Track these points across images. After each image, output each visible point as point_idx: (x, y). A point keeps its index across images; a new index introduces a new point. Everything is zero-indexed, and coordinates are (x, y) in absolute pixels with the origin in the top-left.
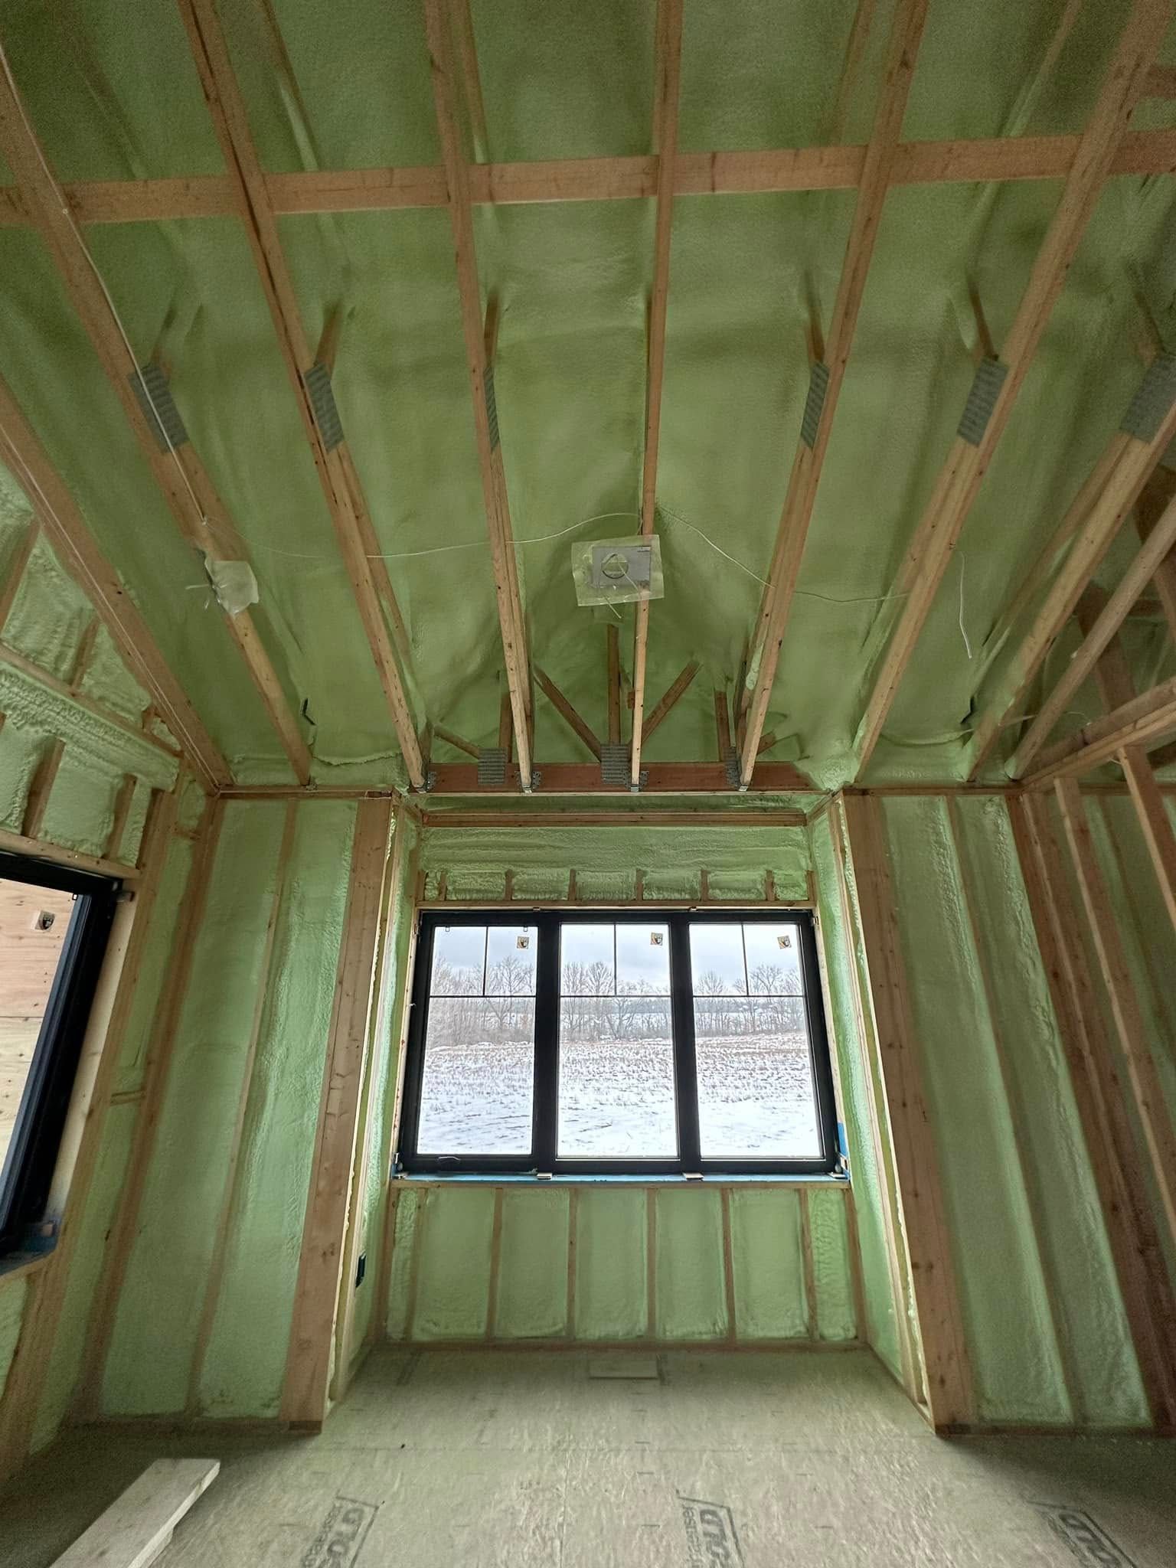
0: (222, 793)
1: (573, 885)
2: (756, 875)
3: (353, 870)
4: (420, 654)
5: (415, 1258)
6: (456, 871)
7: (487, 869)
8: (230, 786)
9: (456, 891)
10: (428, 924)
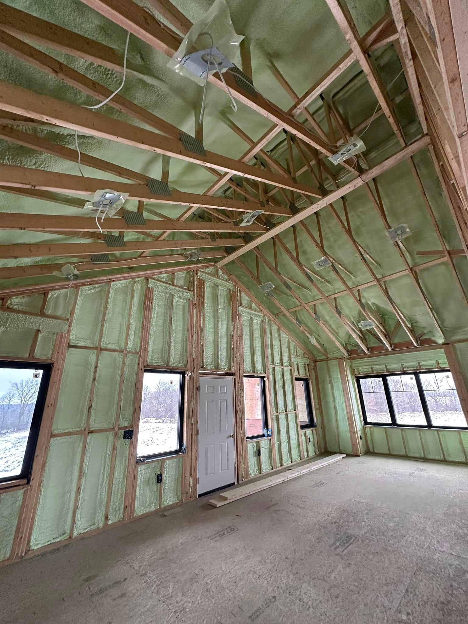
0: (315, 361)
1: (387, 369)
2: (434, 362)
3: (340, 372)
4: (340, 334)
5: (372, 439)
6: (360, 368)
7: (367, 367)
8: (316, 360)
9: (361, 372)
10: (358, 379)
